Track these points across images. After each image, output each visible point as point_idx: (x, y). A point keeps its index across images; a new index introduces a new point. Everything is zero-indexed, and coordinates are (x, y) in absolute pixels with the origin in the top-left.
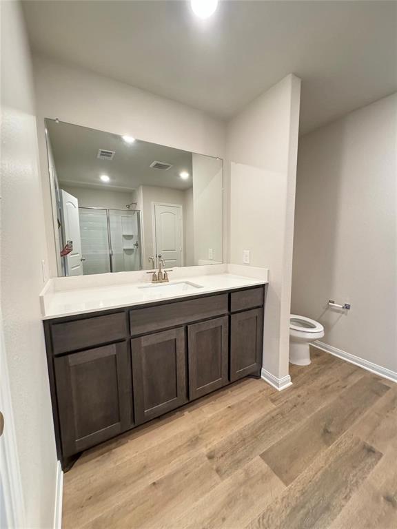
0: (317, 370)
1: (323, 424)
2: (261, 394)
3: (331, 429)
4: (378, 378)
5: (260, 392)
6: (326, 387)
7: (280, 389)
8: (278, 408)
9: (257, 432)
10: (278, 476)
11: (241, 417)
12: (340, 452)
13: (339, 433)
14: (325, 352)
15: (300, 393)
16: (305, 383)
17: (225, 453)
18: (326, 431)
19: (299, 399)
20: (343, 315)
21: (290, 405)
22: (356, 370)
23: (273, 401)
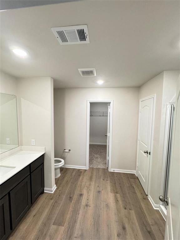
0: (63, 176)
1: (69, 196)
2: (46, 200)
3: (71, 196)
4: (79, 170)
5: (46, 198)
6: (67, 181)
7: (53, 193)
8: (54, 200)
9: (49, 216)
10: (60, 226)
11: (40, 216)
12: (75, 201)
13: (73, 195)
14: (64, 168)
15: (60, 189)
16: (60, 184)
17: (39, 238)
18: (70, 198)
19: (60, 192)
20: (69, 153)
21: (58, 196)
22: (73, 170)
23: (51, 199)
